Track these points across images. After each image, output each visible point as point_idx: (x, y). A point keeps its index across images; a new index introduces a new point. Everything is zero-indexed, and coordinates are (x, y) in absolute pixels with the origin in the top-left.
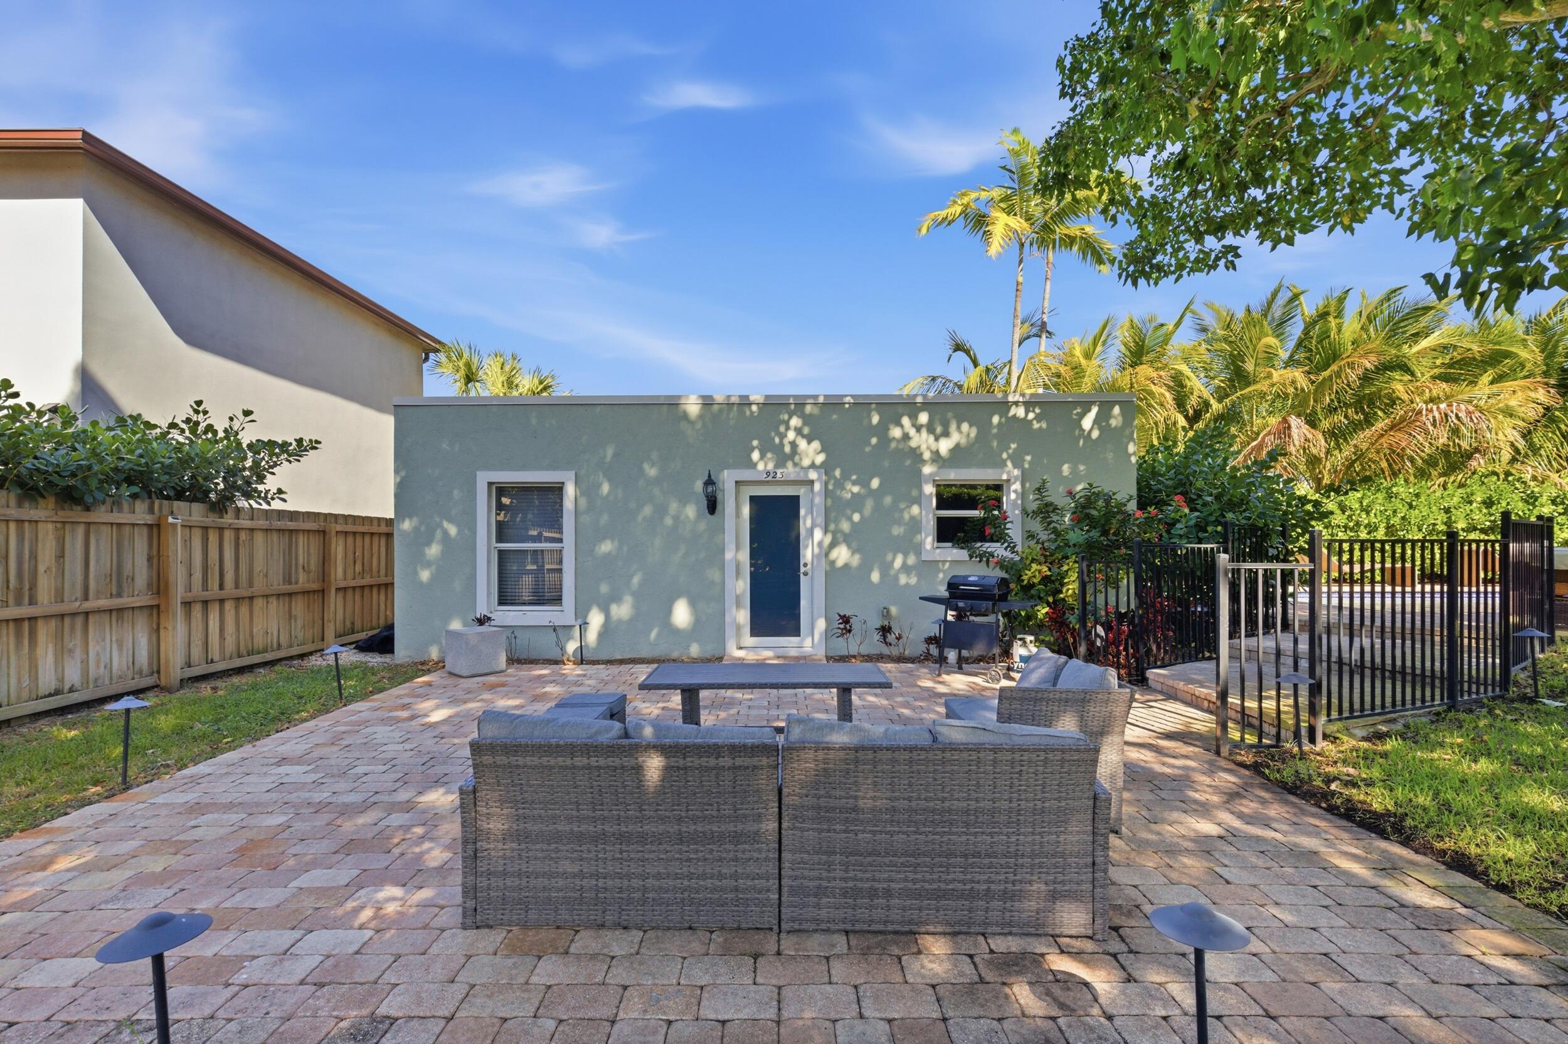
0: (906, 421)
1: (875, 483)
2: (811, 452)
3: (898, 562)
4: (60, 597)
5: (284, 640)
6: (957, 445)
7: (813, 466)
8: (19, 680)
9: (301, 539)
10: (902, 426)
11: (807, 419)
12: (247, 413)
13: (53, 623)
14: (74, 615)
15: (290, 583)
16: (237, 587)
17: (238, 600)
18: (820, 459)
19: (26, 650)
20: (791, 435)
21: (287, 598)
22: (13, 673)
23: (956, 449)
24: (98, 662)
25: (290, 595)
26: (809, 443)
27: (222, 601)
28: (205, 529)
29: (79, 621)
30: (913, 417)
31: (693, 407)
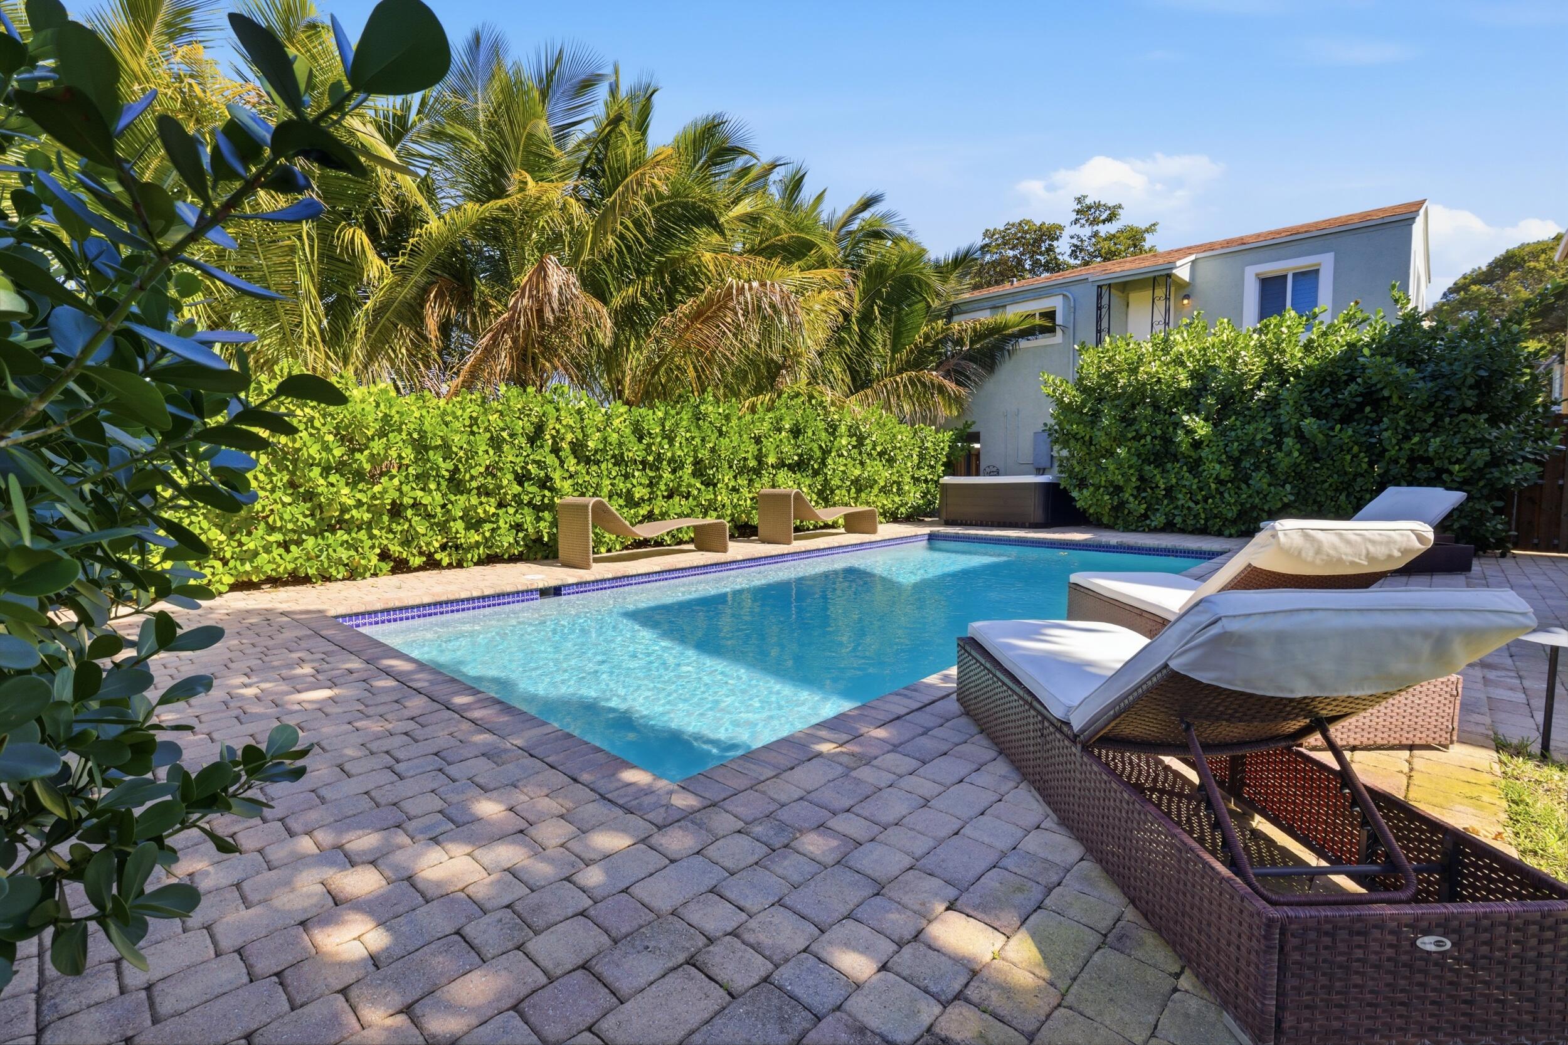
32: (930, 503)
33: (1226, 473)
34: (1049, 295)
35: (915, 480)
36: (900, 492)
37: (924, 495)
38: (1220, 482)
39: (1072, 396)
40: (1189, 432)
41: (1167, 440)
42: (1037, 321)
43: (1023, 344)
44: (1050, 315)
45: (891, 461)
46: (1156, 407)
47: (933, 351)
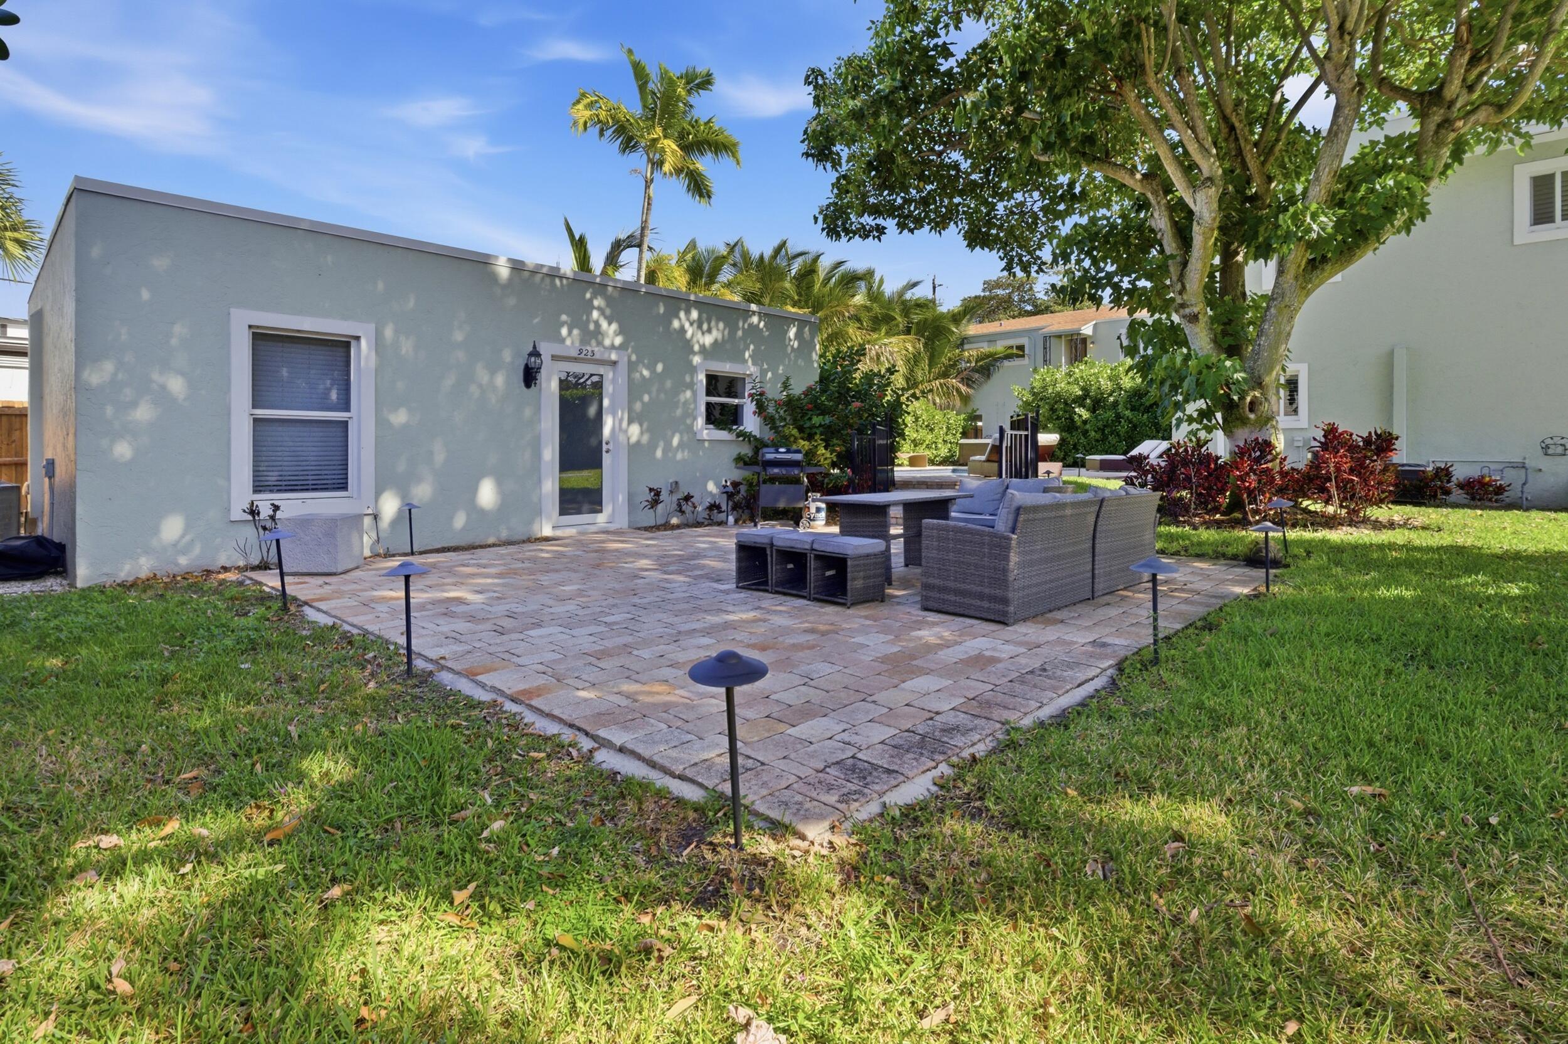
0: (682, 314)
1: (660, 367)
2: (611, 334)
3: (675, 441)
6: (716, 341)
7: (613, 347)
10: (680, 319)
11: (609, 301)
18: (618, 341)
20: (595, 314)
23: (716, 343)
26: (610, 324)
30: (688, 312)
31: (503, 271)
32: (952, 456)
33: (1098, 436)
34: (1021, 337)
35: (945, 441)
36: (937, 448)
37: (950, 451)
38: (1097, 441)
39: (1028, 397)
40: (1080, 416)
41: (1072, 420)
42: (1015, 351)
43: (1006, 363)
44: (1021, 348)
45: (932, 430)
46: (1066, 403)
47: (954, 366)
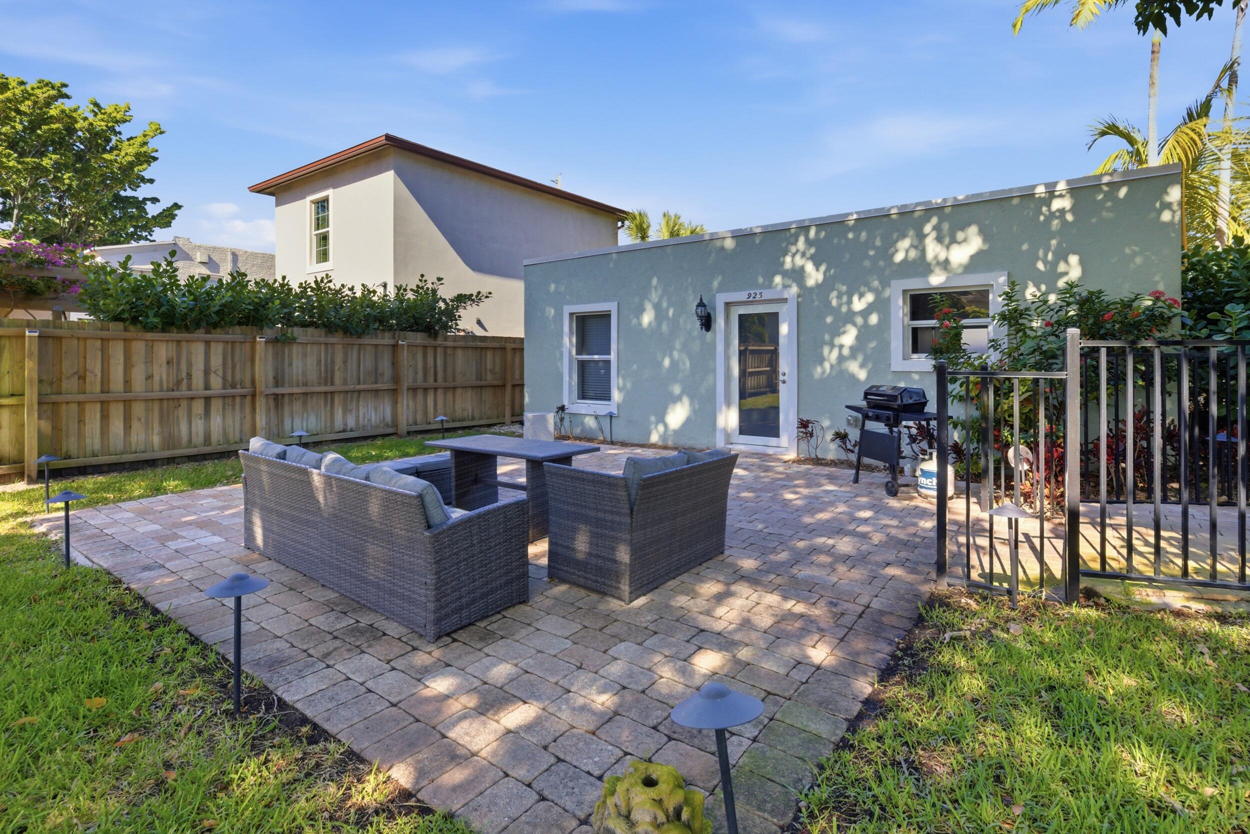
4: (345, 382)
5: (477, 415)
8: (326, 422)
9: (489, 355)
12: (439, 279)
13: (342, 395)
14: (353, 392)
15: (481, 380)
16: (445, 381)
17: (446, 388)
19: (329, 408)
21: (479, 389)
22: (323, 419)
24: (364, 418)
25: (481, 387)
27: (436, 389)
28: (425, 347)
29: (355, 395)
